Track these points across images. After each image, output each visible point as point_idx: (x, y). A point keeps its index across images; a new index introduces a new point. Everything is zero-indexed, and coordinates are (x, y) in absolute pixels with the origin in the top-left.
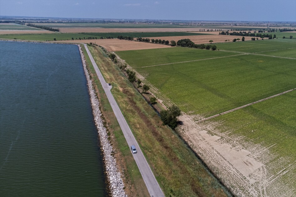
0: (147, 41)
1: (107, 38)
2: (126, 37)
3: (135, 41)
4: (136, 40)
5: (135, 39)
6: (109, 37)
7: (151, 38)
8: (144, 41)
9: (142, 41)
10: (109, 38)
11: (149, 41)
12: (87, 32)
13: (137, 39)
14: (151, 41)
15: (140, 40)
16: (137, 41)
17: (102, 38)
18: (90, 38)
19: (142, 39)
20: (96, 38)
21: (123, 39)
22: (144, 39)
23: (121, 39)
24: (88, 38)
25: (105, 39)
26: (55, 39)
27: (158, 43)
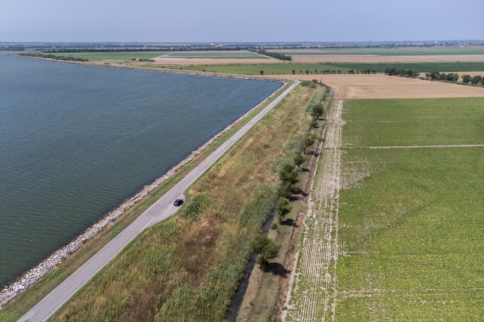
0: (451, 79)
1: (362, 72)
2: (403, 71)
3: (423, 79)
4: (425, 77)
5: (423, 75)
6: (366, 70)
7: (461, 74)
8: (443, 78)
9: (438, 80)
10: (368, 72)
11: (457, 79)
12: (336, 62)
13: (427, 75)
14: (460, 80)
15: (434, 77)
16: (427, 79)
17: (352, 72)
18: (327, 71)
19: (439, 74)
20: (339, 72)
21: (396, 74)
22: (444, 75)
23: (390, 75)
24: (324, 72)
25: (358, 73)
26: (262, 73)
27: (480, 83)
